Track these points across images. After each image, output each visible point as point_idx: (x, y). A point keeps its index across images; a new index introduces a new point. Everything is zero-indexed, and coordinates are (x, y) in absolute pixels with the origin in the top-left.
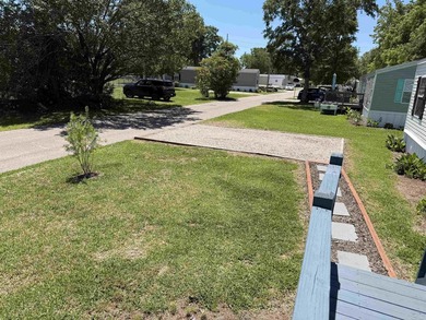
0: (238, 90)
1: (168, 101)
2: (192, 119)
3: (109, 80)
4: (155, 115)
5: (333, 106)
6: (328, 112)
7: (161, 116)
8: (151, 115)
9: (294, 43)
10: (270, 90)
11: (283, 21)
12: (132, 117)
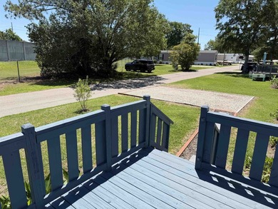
0: (202, 64)
1: (150, 72)
2: (160, 83)
3: (115, 61)
4: (138, 81)
5: (262, 75)
6: (259, 79)
7: (141, 81)
8: (135, 81)
9: (238, 32)
10: (225, 64)
11: (229, 18)
12: (124, 82)
